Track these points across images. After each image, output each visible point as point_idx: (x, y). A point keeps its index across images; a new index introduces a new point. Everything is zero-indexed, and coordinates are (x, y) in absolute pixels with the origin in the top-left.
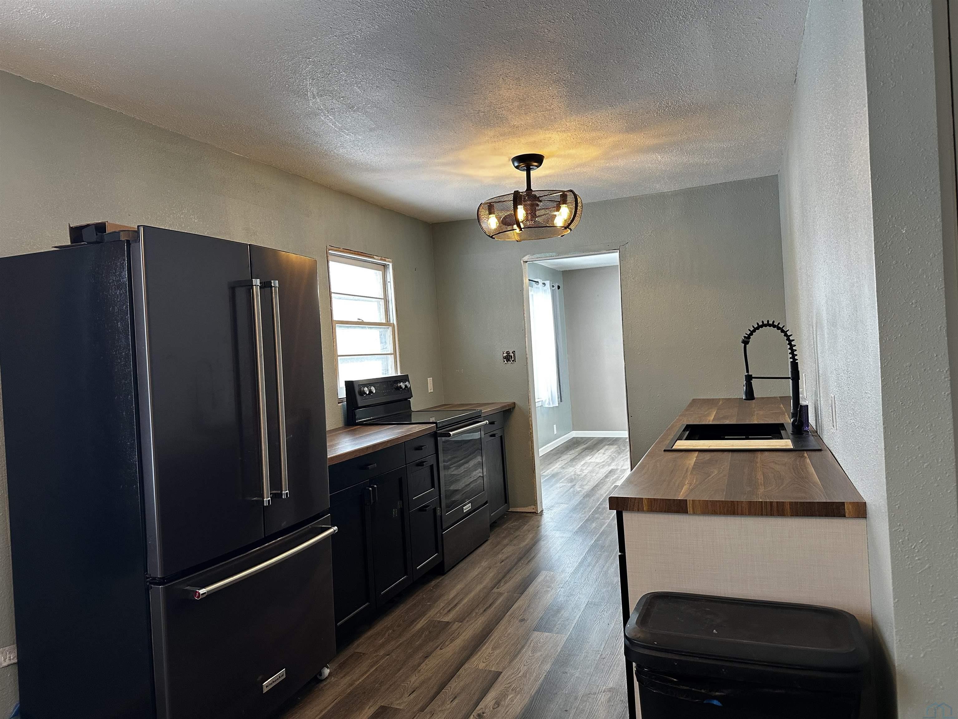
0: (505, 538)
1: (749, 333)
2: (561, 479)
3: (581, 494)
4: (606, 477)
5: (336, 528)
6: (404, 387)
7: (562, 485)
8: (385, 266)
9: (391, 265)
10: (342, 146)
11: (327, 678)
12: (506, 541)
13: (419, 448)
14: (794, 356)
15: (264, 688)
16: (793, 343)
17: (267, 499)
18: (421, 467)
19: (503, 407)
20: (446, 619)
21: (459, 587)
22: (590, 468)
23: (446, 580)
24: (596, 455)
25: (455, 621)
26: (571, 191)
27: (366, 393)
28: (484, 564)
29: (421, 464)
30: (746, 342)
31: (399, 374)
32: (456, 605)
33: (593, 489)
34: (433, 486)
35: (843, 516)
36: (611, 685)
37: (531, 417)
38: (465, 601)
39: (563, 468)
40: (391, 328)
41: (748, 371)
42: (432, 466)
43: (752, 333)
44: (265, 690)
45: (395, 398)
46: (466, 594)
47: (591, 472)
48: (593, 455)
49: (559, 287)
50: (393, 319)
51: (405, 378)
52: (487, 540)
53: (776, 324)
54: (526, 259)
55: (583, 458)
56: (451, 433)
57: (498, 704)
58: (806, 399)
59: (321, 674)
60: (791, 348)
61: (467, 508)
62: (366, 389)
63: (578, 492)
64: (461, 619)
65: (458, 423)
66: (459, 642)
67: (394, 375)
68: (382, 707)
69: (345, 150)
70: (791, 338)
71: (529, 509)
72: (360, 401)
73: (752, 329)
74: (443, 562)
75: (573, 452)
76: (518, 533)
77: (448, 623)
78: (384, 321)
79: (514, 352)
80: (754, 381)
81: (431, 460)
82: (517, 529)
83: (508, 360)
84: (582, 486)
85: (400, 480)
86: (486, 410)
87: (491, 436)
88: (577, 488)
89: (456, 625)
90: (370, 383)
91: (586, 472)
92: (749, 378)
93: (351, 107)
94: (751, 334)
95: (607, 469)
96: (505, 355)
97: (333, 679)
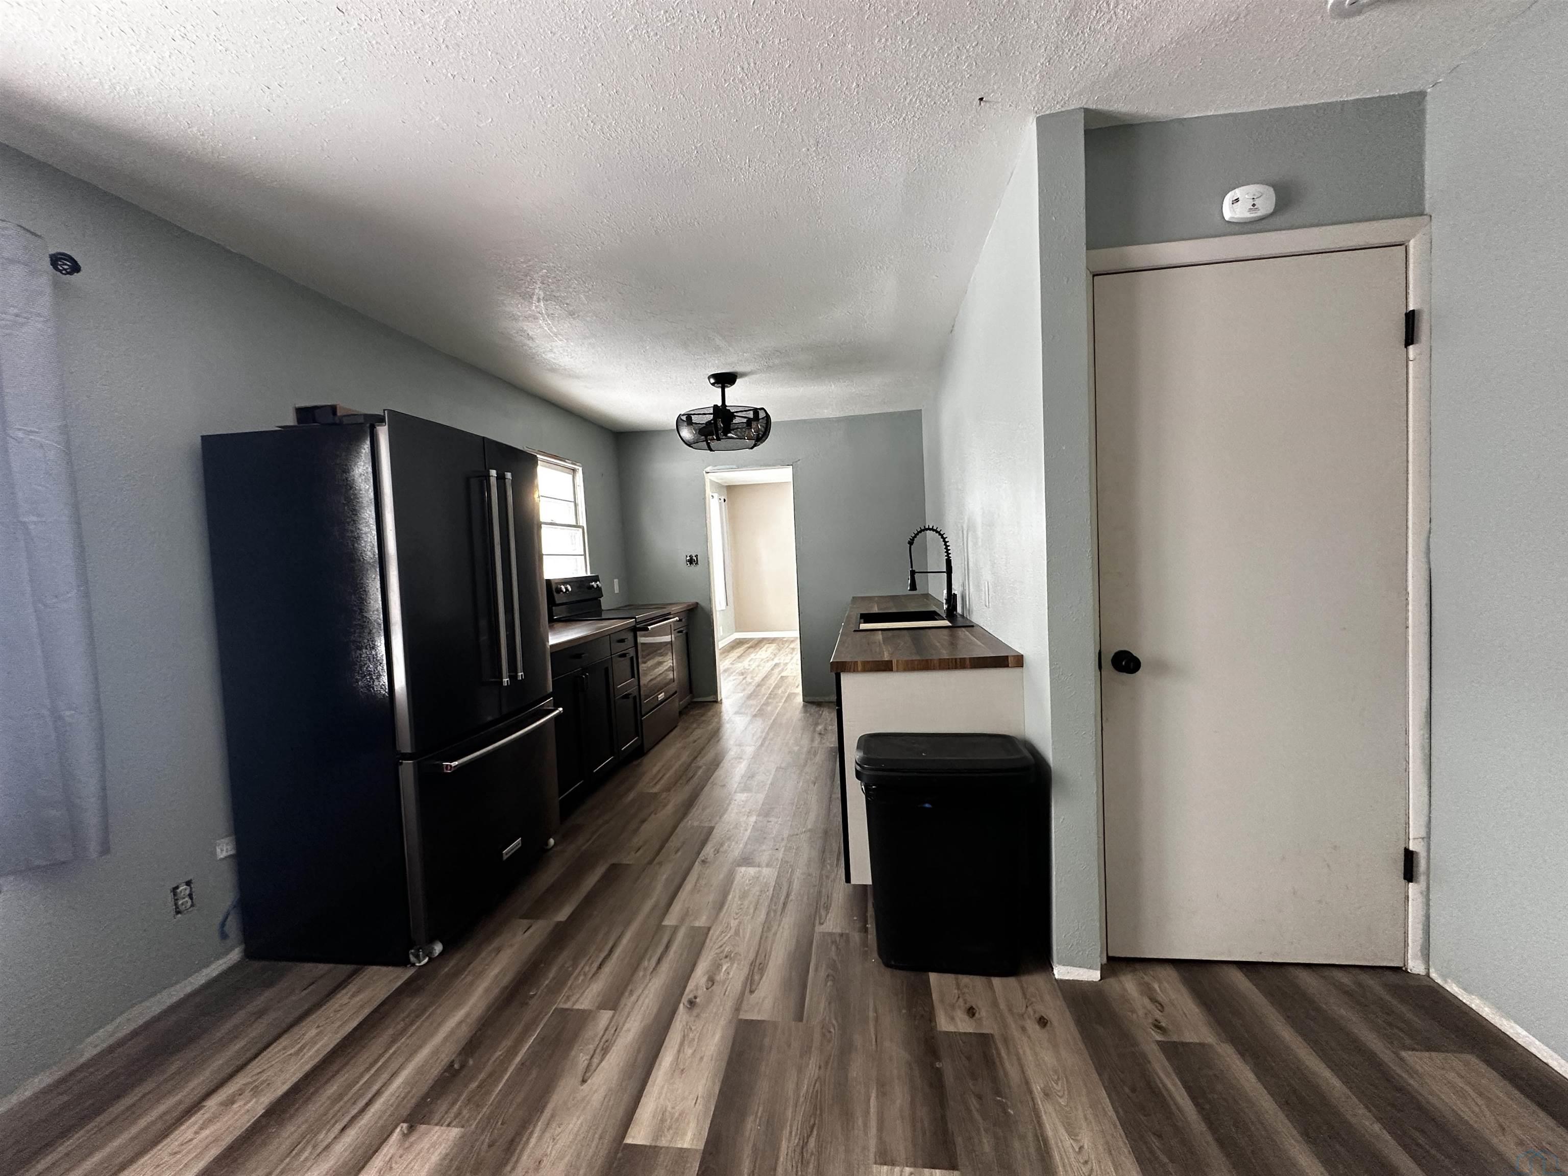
0: (693, 723)
1: (913, 535)
2: (732, 673)
3: (753, 684)
4: (772, 669)
5: (561, 709)
6: (595, 586)
7: (735, 677)
8: (574, 470)
9: (580, 469)
10: (551, 351)
11: (553, 847)
12: (695, 725)
13: (622, 641)
14: (948, 554)
15: (504, 855)
16: (948, 544)
17: (506, 680)
18: (623, 659)
19: (689, 606)
20: (655, 790)
21: (659, 765)
22: (757, 663)
23: (646, 760)
24: (760, 652)
25: (662, 791)
26: (762, 409)
27: (562, 591)
28: (679, 745)
29: (624, 655)
30: (911, 543)
31: (589, 574)
32: (661, 778)
33: (763, 680)
34: (633, 676)
35: (1007, 666)
36: (809, 827)
37: (712, 615)
38: (667, 776)
39: (732, 664)
40: (581, 530)
41: (912, 567)
42: (632, 658)
43: (916, 535)
44: (505, 857)
45: (587, 597)
46: (668, 770)
47: (758, 666)
48: (757, 652)
49: (725, 500)
50: (583, 521)
51: (596, 579)
52: (676, 727)
53: (935, 528)
54: (708, 469)
55: (749, 655)
56: (649, 627)
57: (717, 851)
58: (956, 590)
59: (547, 844)
60: (946, 548)
61: (661, 696)
62: (563, 587)
63: (750, 683)
64: (668, 789)
65: (653, 619)
66: (670, 808)
67: (584, 575)
68: (613, 864)
69: (553, 355)
70: (946, 540)
71: (710, 698)
72: (559, 599)
73: (916, 532)
74: (642, 744)
75: (738, 650)
76: (703, 718)
77: (656, 793)
78: (574, 523)
79: (696, 556)
80: (916, 575)
81: (632, 652)
82: (702, 716)
83: (691, 563)
84: (752, 678)
85: (607, 670)
86: (674, 609)
87: (679, 632)
88: (749, 680)
89: (664, 795)
90: (565, 582)
91: (753, 666)
92: (913, 573)
93: (571, 314)
94: (915, 537)
95: (772, 663)
96: (688, 558)
97: (559, 848)
